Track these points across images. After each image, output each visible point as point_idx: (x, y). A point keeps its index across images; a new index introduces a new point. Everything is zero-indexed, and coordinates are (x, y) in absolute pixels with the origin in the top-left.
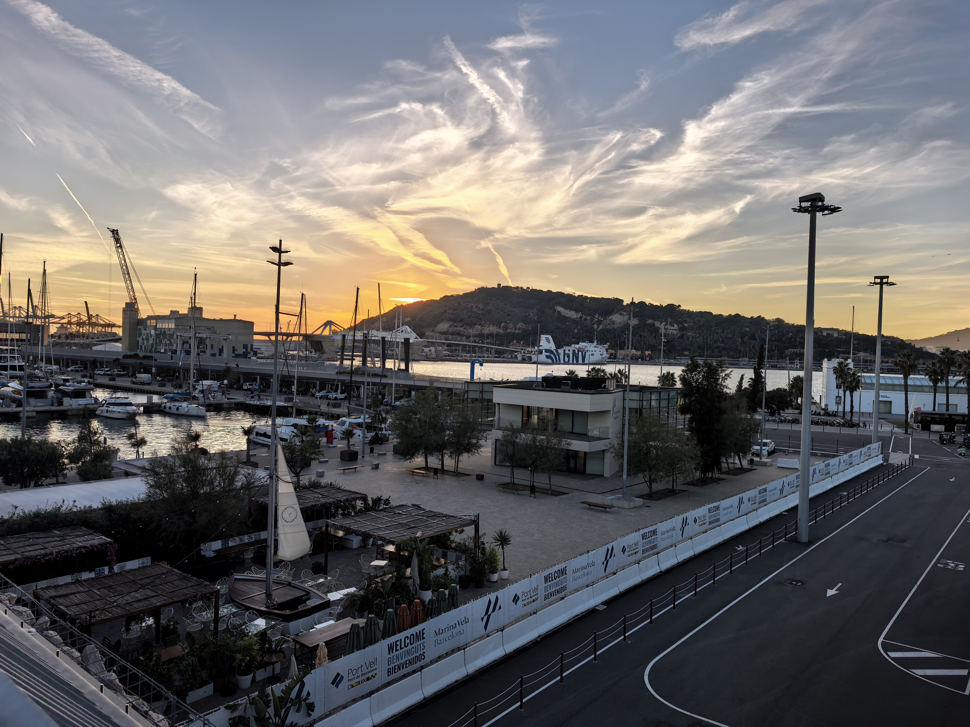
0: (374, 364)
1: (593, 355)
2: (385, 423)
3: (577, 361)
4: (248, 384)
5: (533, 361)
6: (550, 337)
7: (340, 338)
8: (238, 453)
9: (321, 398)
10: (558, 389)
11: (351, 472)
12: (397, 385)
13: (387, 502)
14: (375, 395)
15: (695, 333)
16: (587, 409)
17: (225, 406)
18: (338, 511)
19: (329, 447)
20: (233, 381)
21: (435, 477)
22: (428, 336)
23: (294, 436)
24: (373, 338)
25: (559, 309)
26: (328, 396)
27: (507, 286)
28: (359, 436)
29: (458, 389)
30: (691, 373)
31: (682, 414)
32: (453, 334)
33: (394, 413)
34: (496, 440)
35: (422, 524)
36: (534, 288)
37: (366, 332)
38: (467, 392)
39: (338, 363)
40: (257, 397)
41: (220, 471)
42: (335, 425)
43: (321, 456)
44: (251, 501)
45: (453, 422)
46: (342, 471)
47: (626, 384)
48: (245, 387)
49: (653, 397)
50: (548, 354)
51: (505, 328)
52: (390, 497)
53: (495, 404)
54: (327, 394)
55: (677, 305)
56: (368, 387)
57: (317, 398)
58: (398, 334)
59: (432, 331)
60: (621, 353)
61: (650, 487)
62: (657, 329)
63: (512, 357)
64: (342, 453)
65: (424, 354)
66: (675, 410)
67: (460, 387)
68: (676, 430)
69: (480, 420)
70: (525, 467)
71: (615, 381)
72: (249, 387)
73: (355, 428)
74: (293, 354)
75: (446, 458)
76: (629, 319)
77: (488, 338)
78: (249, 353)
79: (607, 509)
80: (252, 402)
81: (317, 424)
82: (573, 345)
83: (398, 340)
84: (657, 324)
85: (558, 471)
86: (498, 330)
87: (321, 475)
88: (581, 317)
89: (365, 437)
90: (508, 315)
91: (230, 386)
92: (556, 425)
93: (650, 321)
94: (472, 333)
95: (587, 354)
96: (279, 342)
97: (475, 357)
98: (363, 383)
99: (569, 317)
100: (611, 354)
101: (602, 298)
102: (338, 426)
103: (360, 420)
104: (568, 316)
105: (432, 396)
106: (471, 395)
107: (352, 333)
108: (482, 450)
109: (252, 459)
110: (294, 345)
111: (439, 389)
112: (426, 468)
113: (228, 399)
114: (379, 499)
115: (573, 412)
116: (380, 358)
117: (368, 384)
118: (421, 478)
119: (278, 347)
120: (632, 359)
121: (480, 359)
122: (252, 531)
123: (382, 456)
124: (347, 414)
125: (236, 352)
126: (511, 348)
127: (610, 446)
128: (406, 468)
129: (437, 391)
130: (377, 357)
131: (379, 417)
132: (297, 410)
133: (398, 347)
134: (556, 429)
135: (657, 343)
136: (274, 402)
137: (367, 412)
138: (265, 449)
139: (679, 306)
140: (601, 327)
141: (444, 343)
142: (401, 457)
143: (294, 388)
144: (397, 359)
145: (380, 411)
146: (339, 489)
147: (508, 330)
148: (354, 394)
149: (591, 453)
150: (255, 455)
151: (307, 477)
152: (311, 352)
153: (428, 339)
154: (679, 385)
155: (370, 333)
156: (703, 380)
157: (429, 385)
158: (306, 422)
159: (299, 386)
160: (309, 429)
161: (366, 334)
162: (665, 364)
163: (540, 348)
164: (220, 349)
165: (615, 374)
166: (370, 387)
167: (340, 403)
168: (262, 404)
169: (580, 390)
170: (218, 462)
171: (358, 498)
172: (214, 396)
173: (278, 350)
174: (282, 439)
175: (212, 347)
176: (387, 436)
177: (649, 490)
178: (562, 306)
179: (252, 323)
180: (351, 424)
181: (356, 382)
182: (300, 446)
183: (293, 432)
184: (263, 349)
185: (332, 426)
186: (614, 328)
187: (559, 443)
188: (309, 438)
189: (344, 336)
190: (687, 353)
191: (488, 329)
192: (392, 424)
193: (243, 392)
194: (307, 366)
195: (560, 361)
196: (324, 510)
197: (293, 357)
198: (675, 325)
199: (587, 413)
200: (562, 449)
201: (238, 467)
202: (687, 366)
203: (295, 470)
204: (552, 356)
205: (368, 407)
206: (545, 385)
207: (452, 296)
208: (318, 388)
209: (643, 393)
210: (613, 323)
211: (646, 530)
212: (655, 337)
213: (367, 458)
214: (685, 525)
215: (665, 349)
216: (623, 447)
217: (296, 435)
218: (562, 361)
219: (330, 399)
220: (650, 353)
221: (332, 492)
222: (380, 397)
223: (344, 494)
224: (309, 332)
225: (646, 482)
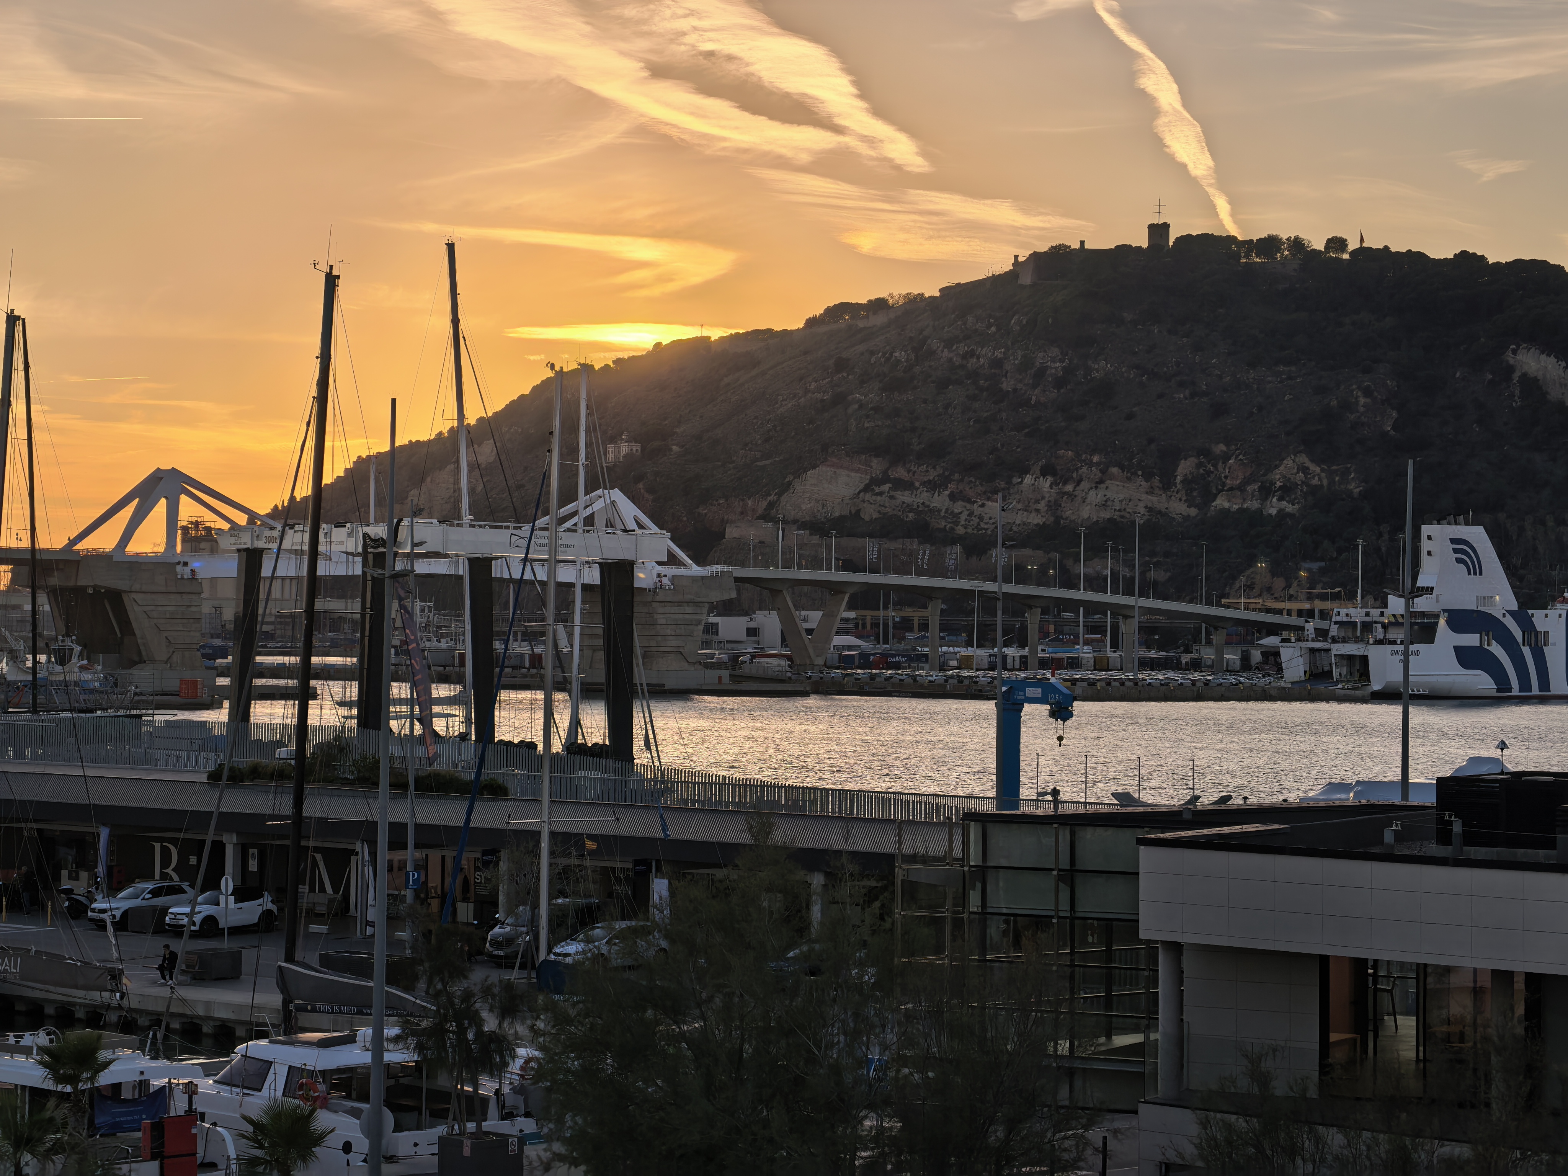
2: (498, 1070)
5: (1376, 686)
6: (1477, 535)
7: (227, 569)
9: (123, 924)
10: (1541, 855)
12: (563, 841)
14: (435, 904)
22: (742, 545)
24: (422, 567)
25: (1532, 362)
26: (164, 911)
27: (1205, 238)
28: (347, 1147)
29: (925, 859)
32: (887, 528)
33: (551, 1007)
34: (1167, 1169)
37: (380, 531)
38: (982, 873)
39: (218, 716)
42: (207, 1085)
45: (902, 1061)
50: (1471, 640)
51: (1202, 489)
53: (1150, 949)
54: (161, 901)
56: (398, 856)
57: (101, 925)
58: (567, 538)
59: (766, 517)
63: (1245, 659)
65: (719, 655)
67: (935, 845)
69: (1064, 1047)
73: (323, 1102)
77: (1096, 551)
81: (105, 1079)
83: (566, 575)
86: (1159, 501)
89: (381, 1157)
90: (1218, 411)
92: (1532, 1071)
94: (1001, 520)
97: (1024, 663)
98: (366, 831)
102: (225, 1092)
103: (355, 1056)
105: (770, 903)
106: (1006, 897)
107: (297, 538)
111: (812, 858)
116: (461, 680)
117: (397, 837)
121: (1055, 679)
124: (276, 1019)
126: (1242, 609)
129: (801, 874)
130: (444, 679)
131: (461, 1032)
133: (564, 617)
134: (1533, 1099)
137: (393, 1008)
141: (835, 588)
144: (562, 686)
145: (468, 996)
147: (1221, 502)
148: (320, 898)
152: (63, 658)
153: (743, 564)
155: (403, 534)
157: (745, 838)
158: (41, 1072)
160: (58, 1112)
161: (379, 542)
163: (1422, 604)
166: (410, 855)
167: (236, 958)
176: (513, 1146)
178: (1547, 347)
180: (297, 1078)
181: (326, 826)
185: (191, 1090)
188: (56, 1167)
189: (252, 561)
191: (1096, 497)
192: (539, 1075)
194: (42, 737)
195: (1544, 683)
204: (1496, 649)
205: (400, 973)
206: (1457, 827)
207: (879, 305)
208: (104, 868)
218: (1559, 683)
219: (177, 931)
222: (465, 912)
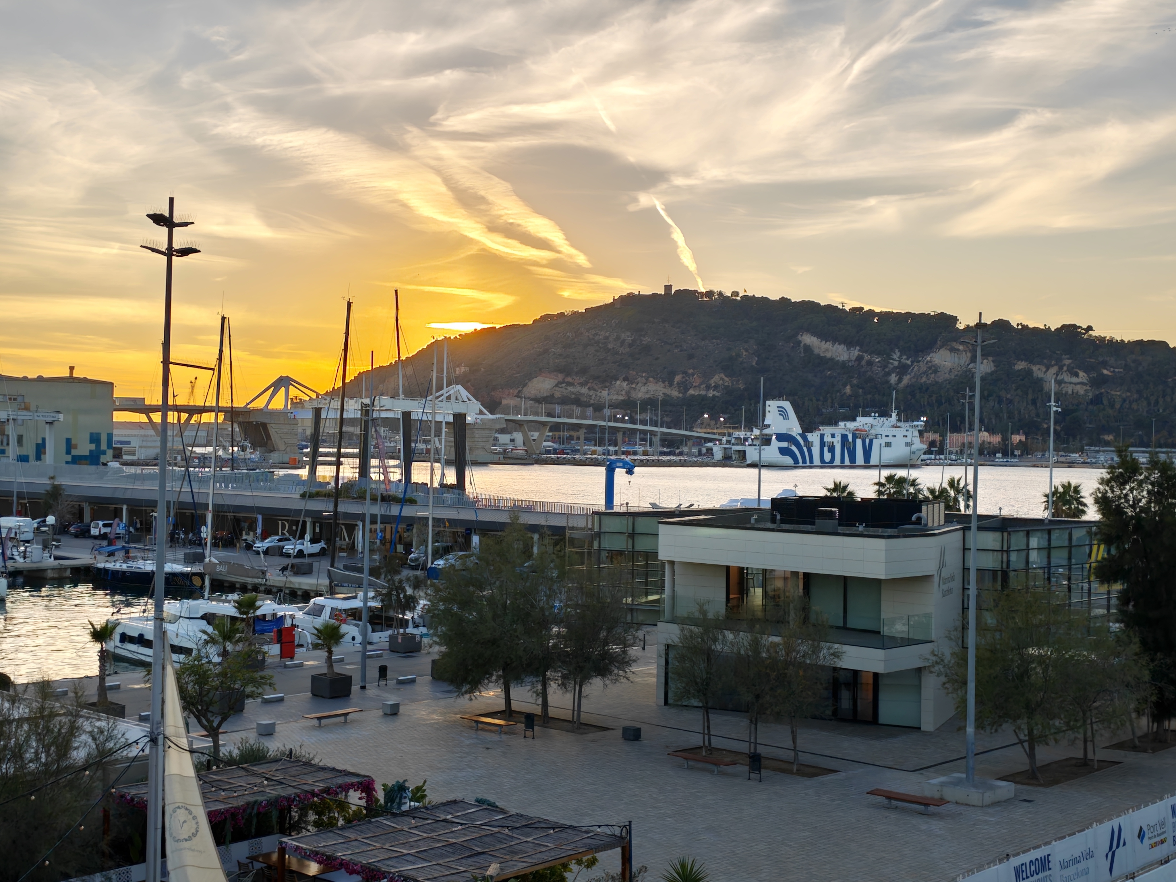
0: (386, 473)
1: (888, 445)
2: (413, 609)
3: (853, 459)
4: (101, 523)
5: (749, 462)
6: (787, 405)
7: (309, 415)
8: (78, 684)
9: (267, 552)
10: (809, 527)
11: (336, 724)
12: (437, 521)
13: (419, 794)
14: (388, 545)
15: (1129, 390)
16: (878, 572)
17: (50, 574)
18: (306, 815)
19: (286, 666)
20: (68, 517)
21: (529, 733)
22: (508, 407)
23: (206, 642)
24: (384, 415)
25: (808, 339)
26: (283, 547)
27: (686, 291)
28: (353, 638)
29: (577, 529)
30: (1122, 485)
31: (1102, 582)
32: (564, 401)
33: (433, 585)
34: (668, 647)
35: (498, 847)
36: (750, 294)
37: (367, 401)
38: (599, 534)
39: (304, 473)
40: (122, 554)
41: (37, 726)
42: (299, 615)
43: (267, 687)
44: (106, 794)
45: (567, 606)
46: (316, 722)
47: (970, 512)
48: (94, 532)
49: (1034, 542)
50: (785, 444)
51: (684, 386)
52: (425, 782)
53: (663, 563)
54: (281, 544)
55: (1085, 327)
56: (373, 527)
57: (258, 553)
58: (440, 404)
59: (517, 396)
60: (954, 440)
61: (1031, 755)
62: (1038, 384)
63: (700, 451)
64: (315, 679)
65: (499, 449)
66: (1085, 573)
67: (581, 523)
68: (1090, 619)
69: (629, 600)
70: (737, 709)
71: (942, 505)
72: (104, 530)
73: (344, 621)
74: (203, 454)
75: (553, 688)
76: (973, 359)
77: (644, 410)
78: (104, 453)
79: (932, 808)
80: (110, 566)
81: (259, 612)
82: (842, 424)
83: (439, 418)
84: (1038, 371)
85: (815, 717)
86: (668, 391)
87: (268, 732)
88: (859, 359)
89: (366, 642)
90: (691, 357)
91: (61, 530)
92: (805, 610)
93: (1021, 365)
94: (608, 398)
95: (876, 443)
96: (169, 427)
97: (616, 453)
98: (361, 517)
99: (832, 359)
100: (932, 444)
101: (908, 313)
102: (307, 617)
103: (357, 604)
104: (829, 355)
105: (518, 546)
106: (608, 543)
107: (336, 404)
108: (635, 668)
109: (112, 697)
110: (204, 434)
111: (534, 528)
112: (508, 713)
113: (56, 558)
114: (401, 788)
115: (845, 579)
116: (398, 458)
117: (373, 520)
118: (495, 737)
119: (170, 439)
120: (981, 453)
121: (628, 458)
122: (111, 863)
123: (408, 687)
124: (327, 589)
125: (74, 452)
126: (699, 432)
127: (934, 658)
128: (461, 712)
129: (530, 535)
130: (392, 458)
131: (398, 595)
132: (213, 582)
133: (438, 434)
134: (805, 620)
135: (1038, 415)
136: (160, 565)
137: (371, 585)
138: (140, 673)
139: (1090, 328)
140: (906, 380)
141: (544, 424)
142: (451, 688)
143: (206, 532)
144: (437, 461)
145: (401, 581)
146: (308, 764)
147: (691, 392)
148: (344, 543)
149: (888, 675)
150: (118, 687)
151: (237, 737)
152: (243, 449)
153: (508, 414)
154: (1092, 514)
155: (376, 402)
156: (1149, 502)
157: (509, 521)
158: (234, 610)
159: (216, 527)
160: (240, 625)
161: (367, 405)
162: (1058, 464)
163: (766, 431)
164: (38, 445)
165: (943, 491)
166: (378, 526)
167: (311, 566)
168: (133, 570)
169: (861, 528)
170: (35, 705)
171: (352, 786)
172: (25, 552)
173: (169, 444)
174: (177, 649)
175: (20, 440)
176: (418, 638)
177: (1028, 761)
178: (814, 334)
179: (110, 385)
180: (335, 613)
181: (346, 515)
182: (219, 664)
183: (204, 632)
184: (135, 443)
185: (292, 617)
186: (937, 383)
187: (813, 652)
188: (240, 647)
189: (318, 412)
190: (1109, 438)
191: (643, 389)
192: (429, 611)
193: (89, 543)
194: (235, 480)
195: (811, 461)
196: (275, 814)
197: (204, 460)
198: (1081, 374)
199: (879, 581)
200: (823, 667)
201: (78, 716)
202: (1112, 468)
203: (208, 720)
204: (794, 448)
205: (374, 572)
206: (778, 517)
208: (259, 531)
209: (1009, 534)
210: (935, 369)
211: (1025, 858)
212: (1034, 402)
213: (372, 691)
214: (1118, 846)
215: (1058, 428)
216: (966, 661)
217: (211, 641)
218: (817, 461)
219: (288, 555)
220: (1023, 438)
221: (293, 771)
222: (400, 548)
223: (322, 775)
224: (239, 403)
225: (1021, 742)
